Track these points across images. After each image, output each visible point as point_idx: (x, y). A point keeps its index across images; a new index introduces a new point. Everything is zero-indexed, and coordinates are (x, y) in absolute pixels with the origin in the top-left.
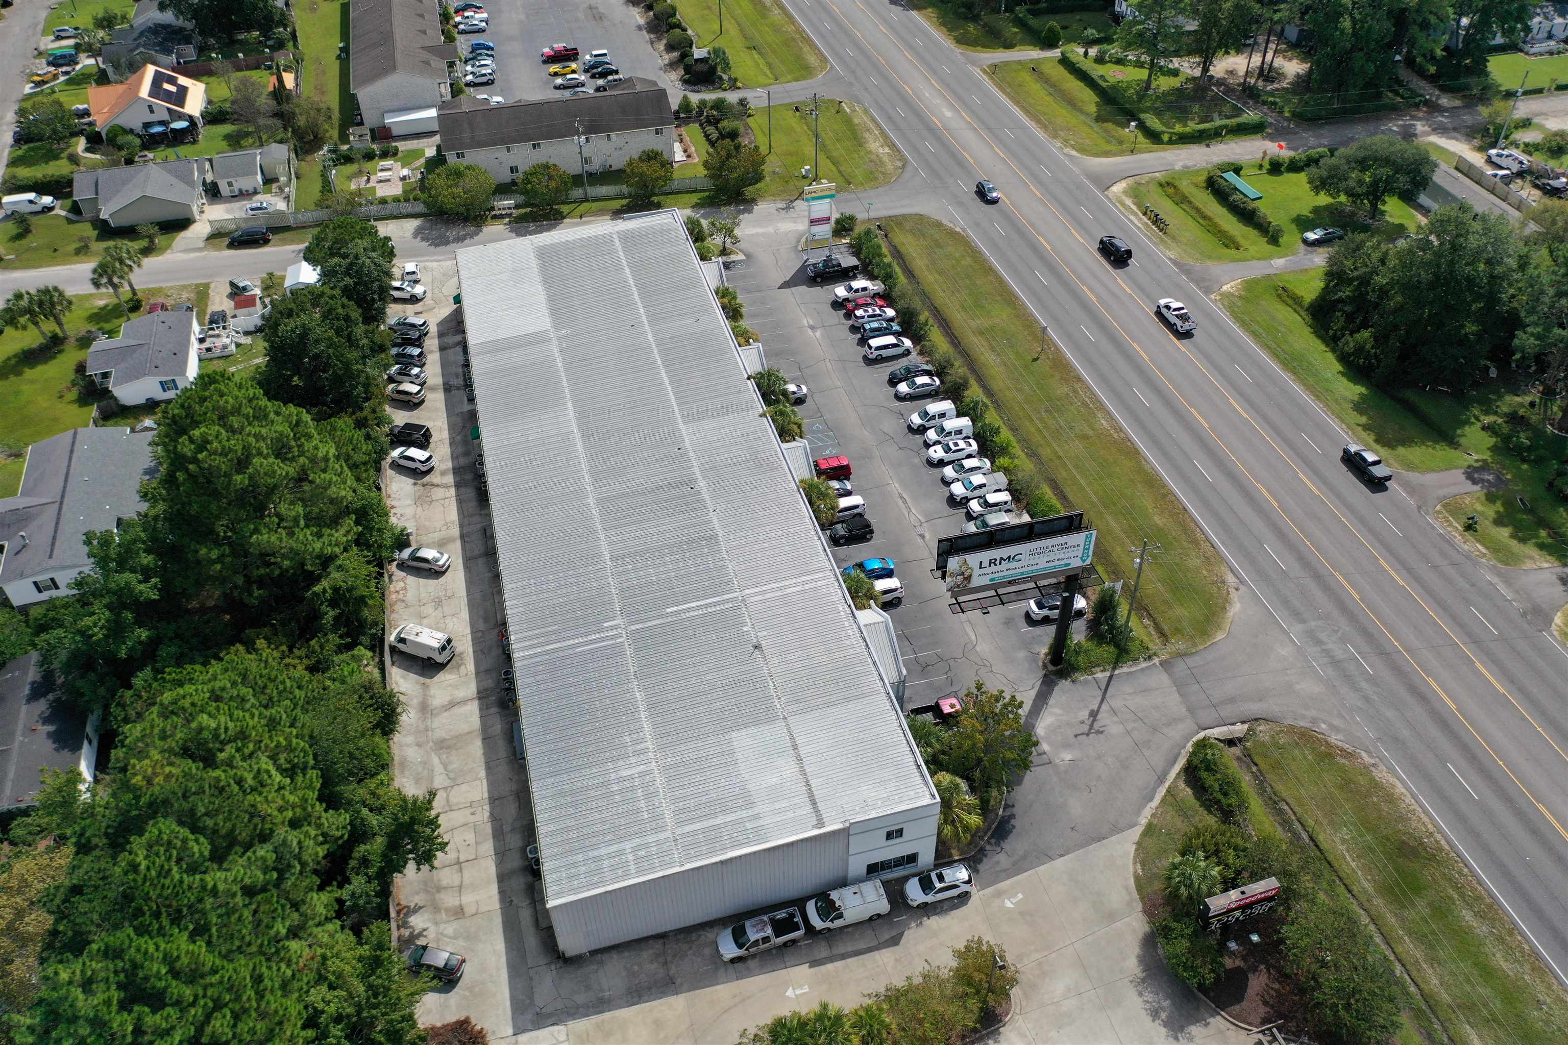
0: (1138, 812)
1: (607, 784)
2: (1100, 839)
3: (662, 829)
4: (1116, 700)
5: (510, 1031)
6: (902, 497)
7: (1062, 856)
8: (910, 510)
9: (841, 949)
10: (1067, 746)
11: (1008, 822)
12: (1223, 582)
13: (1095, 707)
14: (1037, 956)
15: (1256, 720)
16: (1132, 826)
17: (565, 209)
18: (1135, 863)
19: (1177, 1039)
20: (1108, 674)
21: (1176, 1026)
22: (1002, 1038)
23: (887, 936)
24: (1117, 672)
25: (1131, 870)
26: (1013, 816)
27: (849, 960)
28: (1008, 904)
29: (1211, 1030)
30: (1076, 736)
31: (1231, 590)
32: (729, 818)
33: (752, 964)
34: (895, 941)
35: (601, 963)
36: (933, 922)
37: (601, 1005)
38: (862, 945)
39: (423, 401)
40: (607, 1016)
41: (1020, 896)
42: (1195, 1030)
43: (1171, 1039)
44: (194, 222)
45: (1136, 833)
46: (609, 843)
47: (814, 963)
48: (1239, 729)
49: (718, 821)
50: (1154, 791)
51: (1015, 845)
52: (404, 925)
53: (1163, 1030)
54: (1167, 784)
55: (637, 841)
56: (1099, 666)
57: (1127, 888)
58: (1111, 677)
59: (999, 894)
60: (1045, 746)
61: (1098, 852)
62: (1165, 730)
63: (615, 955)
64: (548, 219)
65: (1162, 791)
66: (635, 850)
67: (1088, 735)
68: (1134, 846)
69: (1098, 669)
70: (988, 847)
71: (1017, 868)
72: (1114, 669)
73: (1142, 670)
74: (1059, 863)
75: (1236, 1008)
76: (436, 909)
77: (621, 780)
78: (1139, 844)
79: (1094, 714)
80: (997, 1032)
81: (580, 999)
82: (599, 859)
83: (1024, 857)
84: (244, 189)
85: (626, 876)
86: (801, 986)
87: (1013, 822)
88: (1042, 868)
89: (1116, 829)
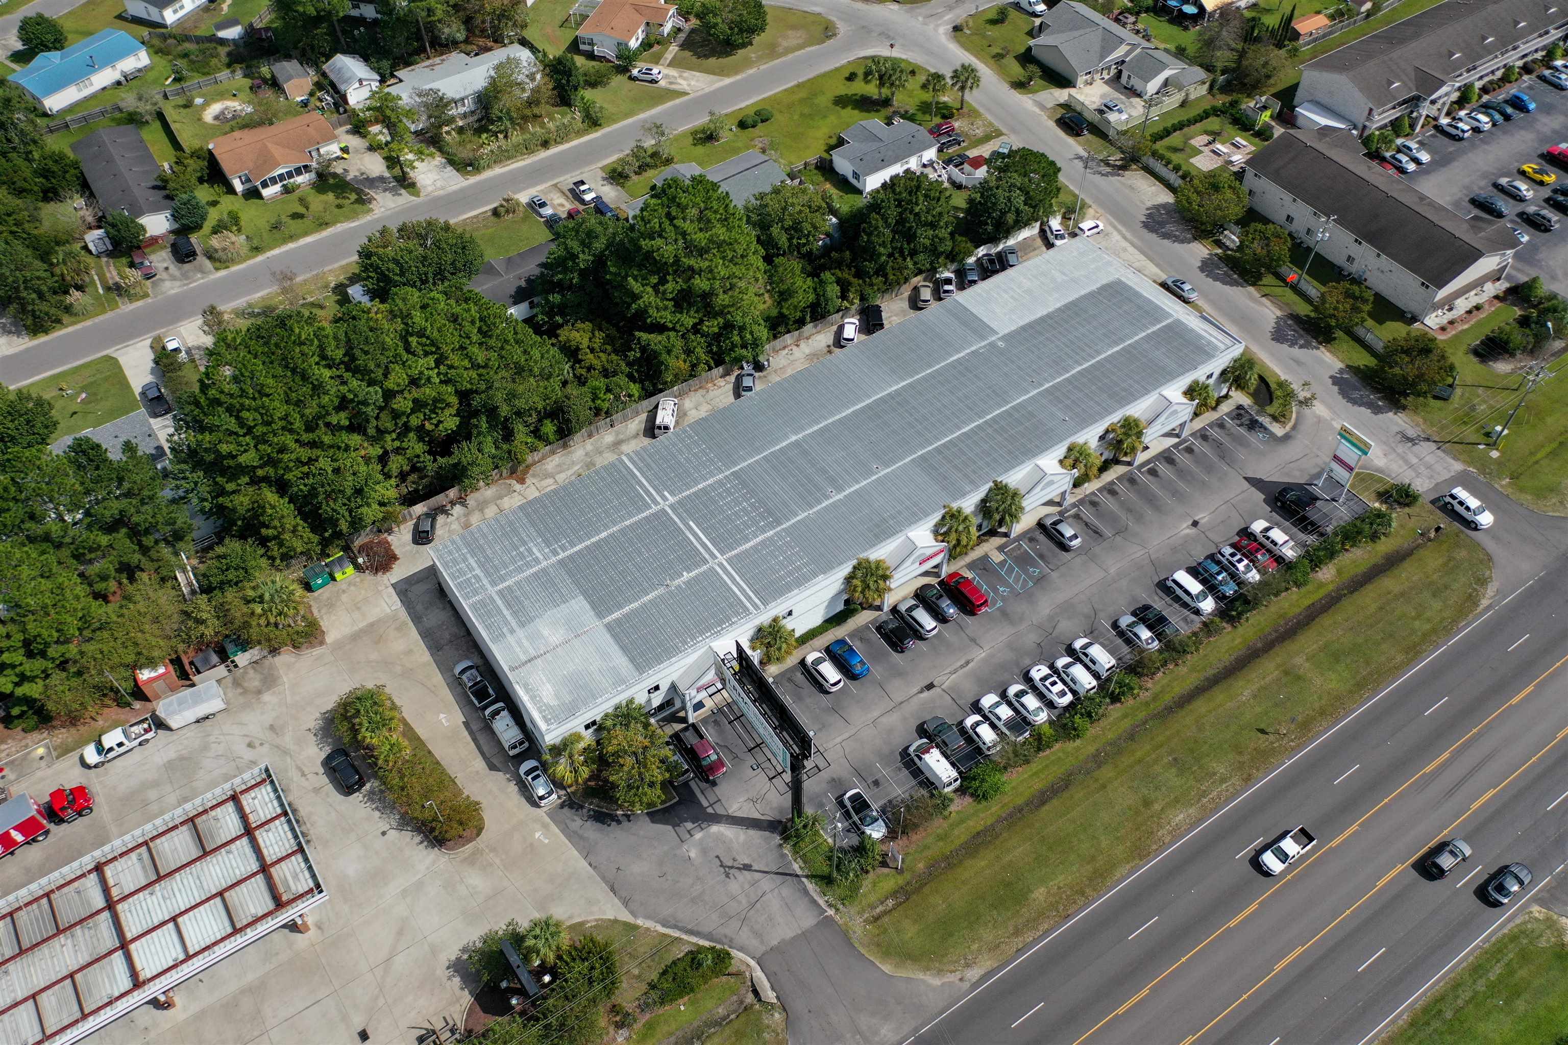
0: (647, 917)
1: (524, 543)
2: (613, 889)
3: (494, 583)
4: (766, 883)
5: (393, 581)
6: (967, 663)
7: (590, 865)
8: (951, 673)
9: (480, 737)
10: (704, 851)
11: (613, 820)
12: (968, 965)
13: (755, 867)
14: (498, 861)
15: (785, 1010)
16: (632, 913)
17: (1268, 279)
18: (596, 920)
19: (448, 968)
20: (799, 872)
21: (458, 967)
22: (430, 849)
23: (495, 761)
24: (804, 880)
25: (589, 918)
26: (619, 822)
27: (472, 744)
28: (537, 835)
29: (458, 992)
30: (717, 857)
31: (958, 975)
32: (509, 617)
33: (459, 689)
34: (492, 767)
35: (444, 608)
36: (513, 788)
37: (417, 619)
38: (485, 749)
39: (921, 309)
40: (411, 624)
41: (546, 841)
42: (457, 980)
43: (447, 964)
44: (1074, 87)
45: (625, 916)
46: (478, 562)
47: (466, 724)
48: (770, 996)
49: (506, 612)
50: (675, 927)
51: (591, 830)
52: (453, 503)
53: (453, 958)
54: (685, 937)
55: (481, 575)
56: (805, 862)
57: (570, 917)
58: (797, 876)
59: (545, 826)
60: (698, 836)
61: (600, 891)
62: (745, 928)
63: (451, 613)
64: (1241, 275)
65: (676, 934)
66: (476, 577)
67: (721, 866)
68: (612, 918)
69: (801, 863)
70: (585, 811)
71: (570, 835)
72: (807, 877)
73: (814, 902)
74: (584, 864)
75: (478, 1008)
76: (466, 515)
77: (529, 551)
78: (616, 921)
79: (747, 867)
80: (433, 846)
81: (419, 607)
82: (465, 560)
83: (581, 837)
84: (1136, 87)
85: (454, 578)
86: (448, 721)
87: (614, 823)
88: (576, 852)
89: (626, 903)
